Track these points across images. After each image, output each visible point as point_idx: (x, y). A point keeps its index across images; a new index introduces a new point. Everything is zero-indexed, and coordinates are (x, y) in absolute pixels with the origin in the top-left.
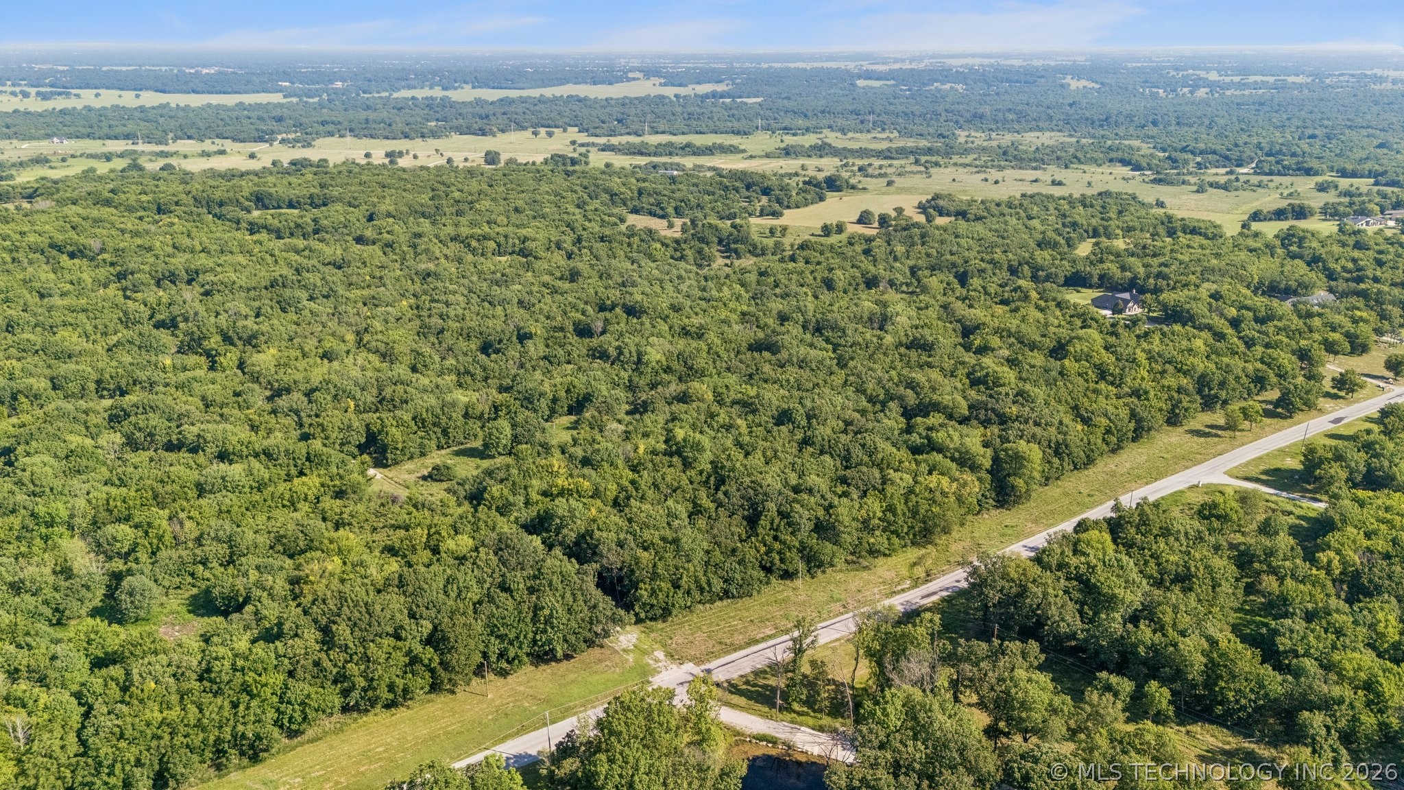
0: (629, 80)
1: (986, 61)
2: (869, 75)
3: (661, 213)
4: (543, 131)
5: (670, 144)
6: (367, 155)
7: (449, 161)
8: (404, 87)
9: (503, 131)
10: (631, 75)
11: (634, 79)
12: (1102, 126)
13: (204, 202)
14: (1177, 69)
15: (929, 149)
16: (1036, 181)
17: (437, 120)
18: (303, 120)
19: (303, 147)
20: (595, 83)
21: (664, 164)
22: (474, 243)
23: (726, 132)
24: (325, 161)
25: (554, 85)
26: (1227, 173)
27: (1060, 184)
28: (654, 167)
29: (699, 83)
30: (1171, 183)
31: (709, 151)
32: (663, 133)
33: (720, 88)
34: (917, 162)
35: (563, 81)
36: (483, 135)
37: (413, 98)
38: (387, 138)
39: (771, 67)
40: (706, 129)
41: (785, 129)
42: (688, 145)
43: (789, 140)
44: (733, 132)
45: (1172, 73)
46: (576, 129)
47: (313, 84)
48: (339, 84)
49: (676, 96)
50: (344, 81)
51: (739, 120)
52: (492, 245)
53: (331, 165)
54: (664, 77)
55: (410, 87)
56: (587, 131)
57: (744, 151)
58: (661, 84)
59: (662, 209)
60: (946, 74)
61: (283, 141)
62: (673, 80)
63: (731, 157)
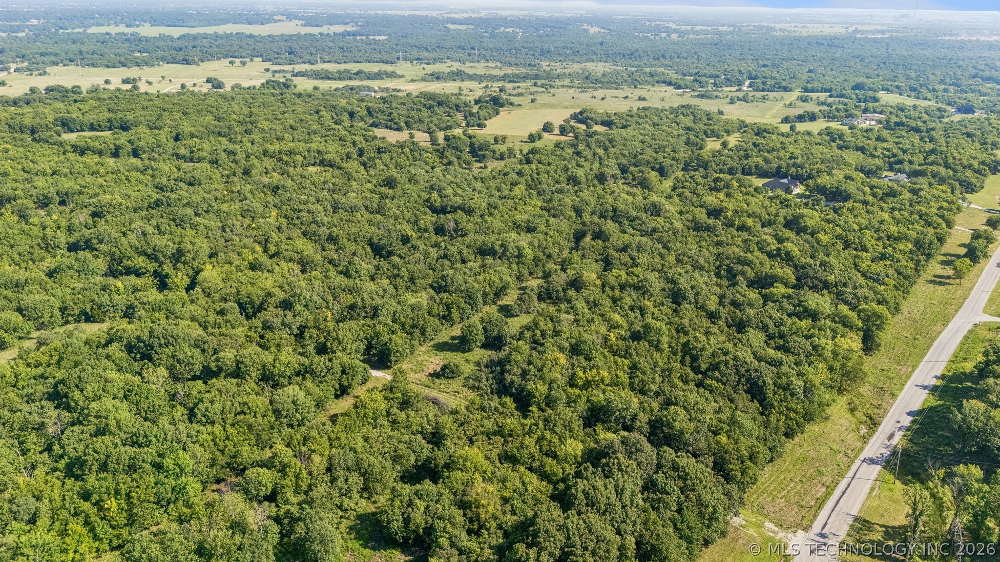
0: (276, 21)
1: (524, 13)
2: (454, 22)
3: (396, 127)
4: (237, 61)
5: (347, 71)
6: (107, 82)
7: (183, 86)
8: (93, 25)
9: (202, 61)
10: (276, 18)
11: (279, 21)
12: (630, 58)
13: (18, 129)
14: (649, 21)
15: (536, 75)
16: (626, 97)
17: (140, 52)
18: (24, 52)
19: (40, 74)
20: (250, 24)
21: (358, 87)
22: (285, 158)
23: (377, 62)
24: (79, 87)
25: (218, 25)
26: (737, 90)
27: (644, 99)
28: (352, 89)
29: (330, 24)
30: (710, 98)
31: (378, 76)
32: (329, 62)
33: (349, 28)
34: (535, 84)
35: (224, 21)
36: (187, 64)
37: (107, 34)
38: (108, 67)
39: (376, 14)
40: (361, 59)
41: (418, 59)
42: (359, 72)
43: (430, 69)
44: (382, 62)
45: (647, 23)
46: (260, 59)
47: (11, 21)
48: (34, 22)
49: (320, 34)
50: (38, 19)
51: (380, 52)
52: (299, 158)
53: (84, 90)
54: (303, 20)
55: (98, 25)
56: (270, 60)
57: (403, 76)
58: (302, 25)
59: (396, 123)
60: (504, 22)
61: (17, 70)
62: (310, 21)
63: (396, 81)
